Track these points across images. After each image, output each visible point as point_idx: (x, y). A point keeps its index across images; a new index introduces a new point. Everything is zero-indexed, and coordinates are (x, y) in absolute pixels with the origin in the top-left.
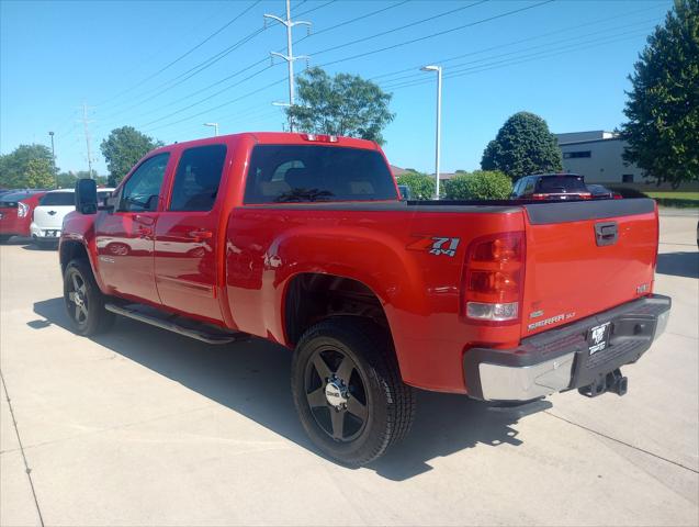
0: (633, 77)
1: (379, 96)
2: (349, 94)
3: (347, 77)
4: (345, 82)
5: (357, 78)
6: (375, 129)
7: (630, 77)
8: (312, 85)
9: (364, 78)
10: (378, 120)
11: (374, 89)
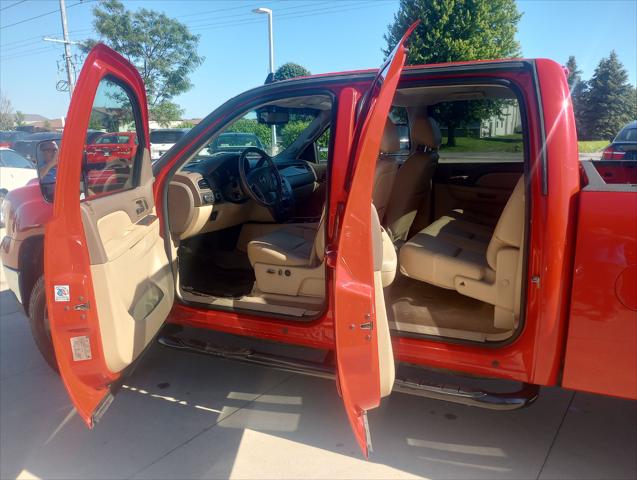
0: (388, 37)
1: (186, 37)
2: (153, 33)
3: (152, 15)
4: (147, 19)
5: (161, 16)
6: (183, 71)
7: (385, 37)
8: (113, 20)
9: (169, 16)
10: (187, 63)
11: (181, 29)
